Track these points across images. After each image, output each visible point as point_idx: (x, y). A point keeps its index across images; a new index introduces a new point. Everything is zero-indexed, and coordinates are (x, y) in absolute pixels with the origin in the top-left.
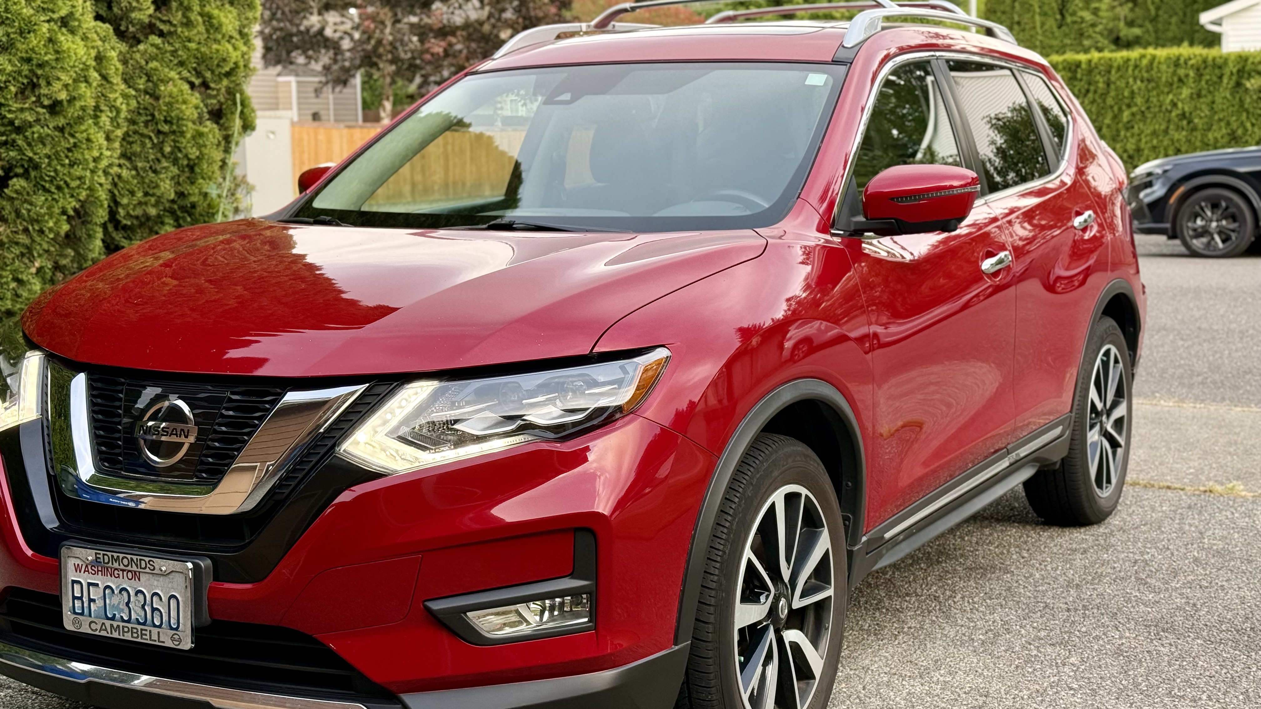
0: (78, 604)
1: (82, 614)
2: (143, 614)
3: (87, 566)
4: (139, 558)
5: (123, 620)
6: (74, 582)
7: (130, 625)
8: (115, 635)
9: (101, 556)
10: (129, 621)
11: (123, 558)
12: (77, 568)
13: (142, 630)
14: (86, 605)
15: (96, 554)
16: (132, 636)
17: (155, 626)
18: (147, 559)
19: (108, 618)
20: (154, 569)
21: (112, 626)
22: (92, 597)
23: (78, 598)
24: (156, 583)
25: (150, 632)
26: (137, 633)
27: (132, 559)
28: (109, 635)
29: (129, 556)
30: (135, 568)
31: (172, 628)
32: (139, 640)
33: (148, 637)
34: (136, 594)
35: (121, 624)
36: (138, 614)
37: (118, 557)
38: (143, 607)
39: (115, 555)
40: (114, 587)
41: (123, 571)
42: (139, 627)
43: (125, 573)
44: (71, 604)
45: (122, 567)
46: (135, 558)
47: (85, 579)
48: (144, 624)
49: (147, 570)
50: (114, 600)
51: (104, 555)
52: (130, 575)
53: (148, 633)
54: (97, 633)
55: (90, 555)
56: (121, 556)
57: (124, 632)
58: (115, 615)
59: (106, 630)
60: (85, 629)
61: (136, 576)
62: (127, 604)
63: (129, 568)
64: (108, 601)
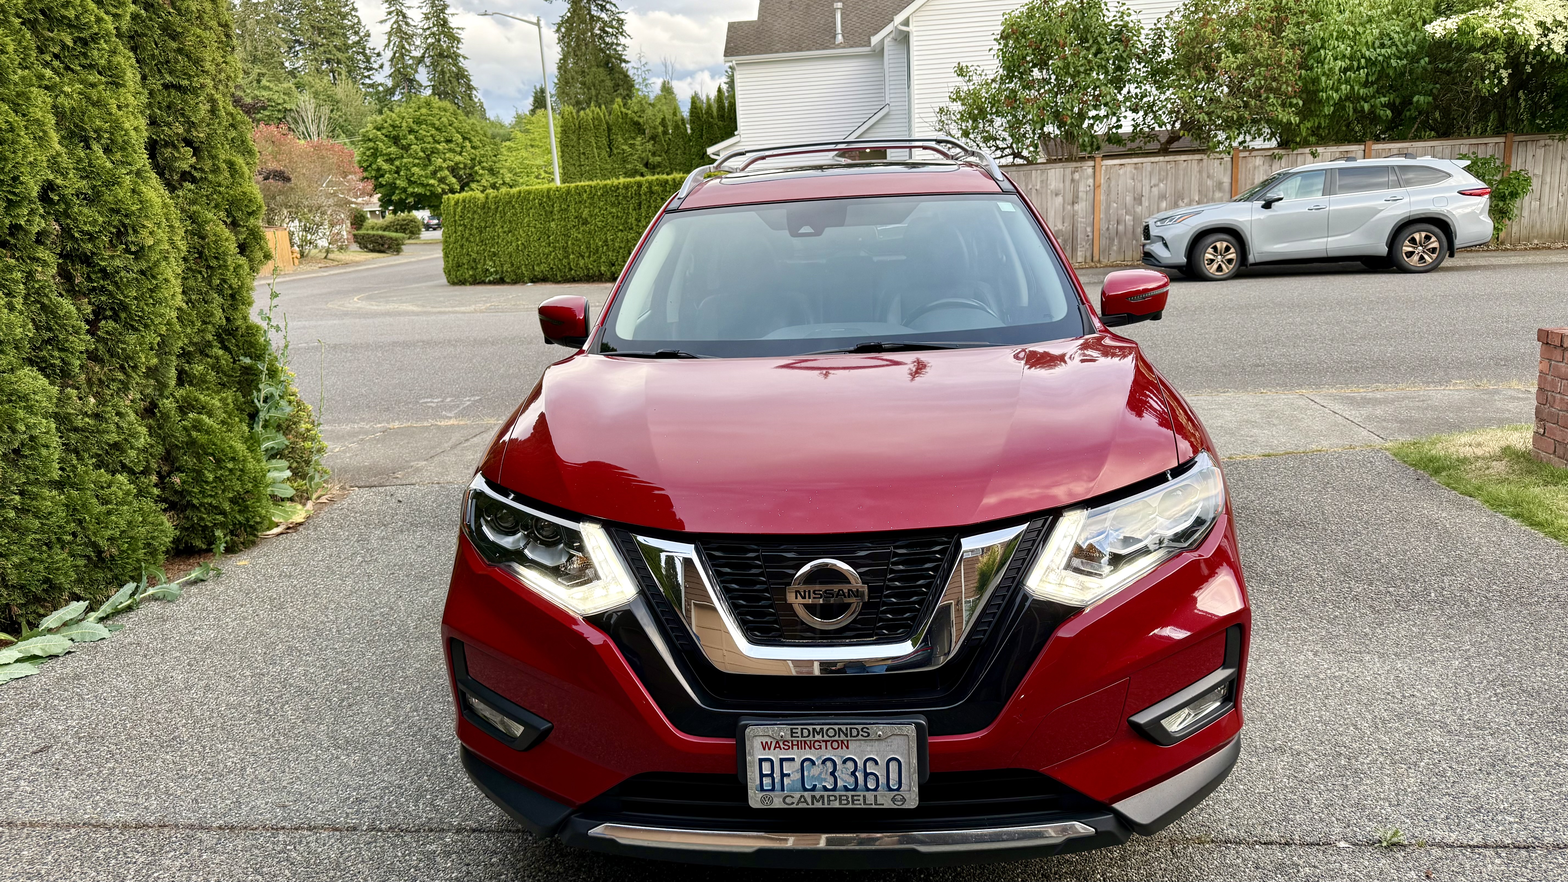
0: (767, 781)
1: (773, 789)
2: (852, 780)
3: (777, 742)
4: (849, 727)
5: (825, 789)
6: (761, 761)
7: (837, 793)
8: (819, 805)
9: (799, 731)
10: (834, 789)
11: (828, 730)
12: (765, 746)
13: (853, 796)
14: (777, 779)
15: (792, 729)
16: (840, 803)
17: (868, 790)
18: (860, 727)
19: (805, 790)
20: (869, 735)
21: (813, 797)
22: (785, 772)
23: (767, 775)
24: (869, 749)
25: (864, 796)
26: (847, 800)
27: (840, 729)
28: (811, 806)
29: (836, 727)
30: (843, 737)
31: (890, 789)
32: (850, 806)
33: (862, 801)
34: (845, 762)
35: (826, 794)
36: (845, 782)
37: (822, 729)
38: (853, 774)
39: (818, 728)
40: (814, 759)
41: (826, 741)
42: (850, 794)
43: (829, 744)
44: (758, 782)
45: (826, 738)
46: (843, 728)
47: (775, 755)
48: (855, 790)
49: (860, 737)
50: (812, 772)
51: (802, 729)
52: (835, 745)
53: (861, 798)
54: (794, 806)
55: (783, 731)
56: (826, 727)
57: (829, 801)
58: (815, 786)
59: (806, 801)
60: (778, 803)
61: (843, 745)
62: (833, 774)
63: (836, 738)
64: (806, 773)
